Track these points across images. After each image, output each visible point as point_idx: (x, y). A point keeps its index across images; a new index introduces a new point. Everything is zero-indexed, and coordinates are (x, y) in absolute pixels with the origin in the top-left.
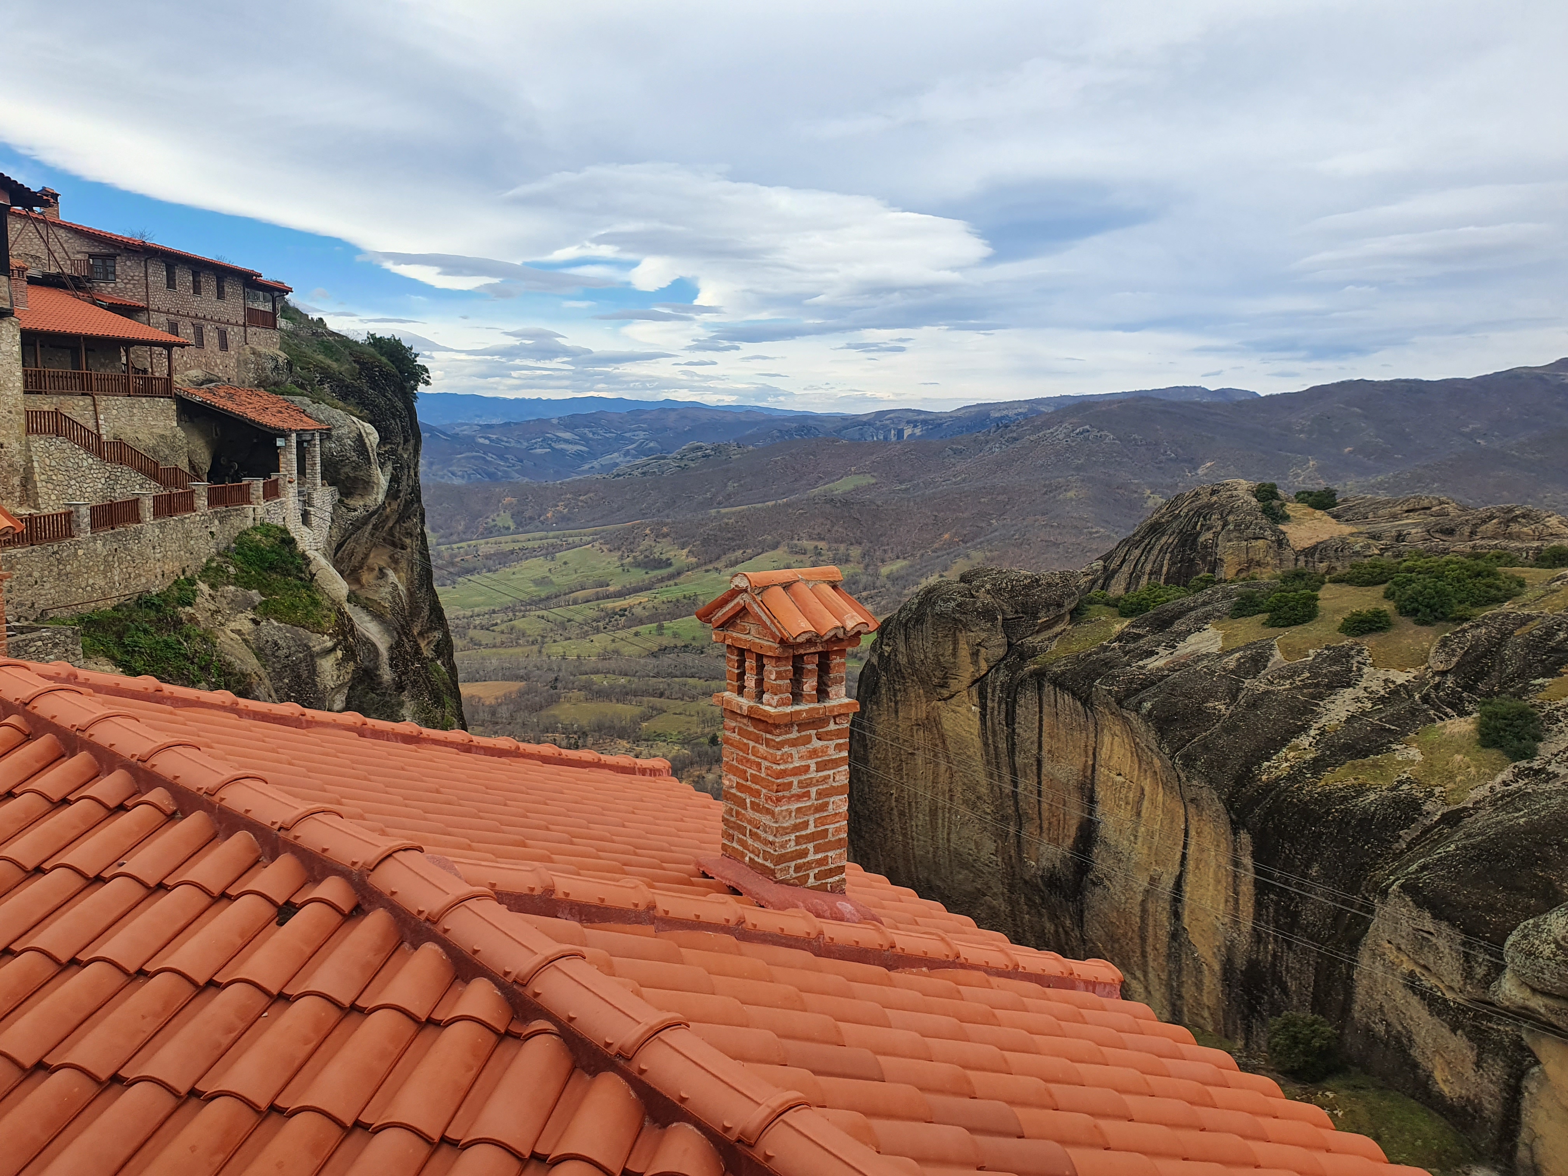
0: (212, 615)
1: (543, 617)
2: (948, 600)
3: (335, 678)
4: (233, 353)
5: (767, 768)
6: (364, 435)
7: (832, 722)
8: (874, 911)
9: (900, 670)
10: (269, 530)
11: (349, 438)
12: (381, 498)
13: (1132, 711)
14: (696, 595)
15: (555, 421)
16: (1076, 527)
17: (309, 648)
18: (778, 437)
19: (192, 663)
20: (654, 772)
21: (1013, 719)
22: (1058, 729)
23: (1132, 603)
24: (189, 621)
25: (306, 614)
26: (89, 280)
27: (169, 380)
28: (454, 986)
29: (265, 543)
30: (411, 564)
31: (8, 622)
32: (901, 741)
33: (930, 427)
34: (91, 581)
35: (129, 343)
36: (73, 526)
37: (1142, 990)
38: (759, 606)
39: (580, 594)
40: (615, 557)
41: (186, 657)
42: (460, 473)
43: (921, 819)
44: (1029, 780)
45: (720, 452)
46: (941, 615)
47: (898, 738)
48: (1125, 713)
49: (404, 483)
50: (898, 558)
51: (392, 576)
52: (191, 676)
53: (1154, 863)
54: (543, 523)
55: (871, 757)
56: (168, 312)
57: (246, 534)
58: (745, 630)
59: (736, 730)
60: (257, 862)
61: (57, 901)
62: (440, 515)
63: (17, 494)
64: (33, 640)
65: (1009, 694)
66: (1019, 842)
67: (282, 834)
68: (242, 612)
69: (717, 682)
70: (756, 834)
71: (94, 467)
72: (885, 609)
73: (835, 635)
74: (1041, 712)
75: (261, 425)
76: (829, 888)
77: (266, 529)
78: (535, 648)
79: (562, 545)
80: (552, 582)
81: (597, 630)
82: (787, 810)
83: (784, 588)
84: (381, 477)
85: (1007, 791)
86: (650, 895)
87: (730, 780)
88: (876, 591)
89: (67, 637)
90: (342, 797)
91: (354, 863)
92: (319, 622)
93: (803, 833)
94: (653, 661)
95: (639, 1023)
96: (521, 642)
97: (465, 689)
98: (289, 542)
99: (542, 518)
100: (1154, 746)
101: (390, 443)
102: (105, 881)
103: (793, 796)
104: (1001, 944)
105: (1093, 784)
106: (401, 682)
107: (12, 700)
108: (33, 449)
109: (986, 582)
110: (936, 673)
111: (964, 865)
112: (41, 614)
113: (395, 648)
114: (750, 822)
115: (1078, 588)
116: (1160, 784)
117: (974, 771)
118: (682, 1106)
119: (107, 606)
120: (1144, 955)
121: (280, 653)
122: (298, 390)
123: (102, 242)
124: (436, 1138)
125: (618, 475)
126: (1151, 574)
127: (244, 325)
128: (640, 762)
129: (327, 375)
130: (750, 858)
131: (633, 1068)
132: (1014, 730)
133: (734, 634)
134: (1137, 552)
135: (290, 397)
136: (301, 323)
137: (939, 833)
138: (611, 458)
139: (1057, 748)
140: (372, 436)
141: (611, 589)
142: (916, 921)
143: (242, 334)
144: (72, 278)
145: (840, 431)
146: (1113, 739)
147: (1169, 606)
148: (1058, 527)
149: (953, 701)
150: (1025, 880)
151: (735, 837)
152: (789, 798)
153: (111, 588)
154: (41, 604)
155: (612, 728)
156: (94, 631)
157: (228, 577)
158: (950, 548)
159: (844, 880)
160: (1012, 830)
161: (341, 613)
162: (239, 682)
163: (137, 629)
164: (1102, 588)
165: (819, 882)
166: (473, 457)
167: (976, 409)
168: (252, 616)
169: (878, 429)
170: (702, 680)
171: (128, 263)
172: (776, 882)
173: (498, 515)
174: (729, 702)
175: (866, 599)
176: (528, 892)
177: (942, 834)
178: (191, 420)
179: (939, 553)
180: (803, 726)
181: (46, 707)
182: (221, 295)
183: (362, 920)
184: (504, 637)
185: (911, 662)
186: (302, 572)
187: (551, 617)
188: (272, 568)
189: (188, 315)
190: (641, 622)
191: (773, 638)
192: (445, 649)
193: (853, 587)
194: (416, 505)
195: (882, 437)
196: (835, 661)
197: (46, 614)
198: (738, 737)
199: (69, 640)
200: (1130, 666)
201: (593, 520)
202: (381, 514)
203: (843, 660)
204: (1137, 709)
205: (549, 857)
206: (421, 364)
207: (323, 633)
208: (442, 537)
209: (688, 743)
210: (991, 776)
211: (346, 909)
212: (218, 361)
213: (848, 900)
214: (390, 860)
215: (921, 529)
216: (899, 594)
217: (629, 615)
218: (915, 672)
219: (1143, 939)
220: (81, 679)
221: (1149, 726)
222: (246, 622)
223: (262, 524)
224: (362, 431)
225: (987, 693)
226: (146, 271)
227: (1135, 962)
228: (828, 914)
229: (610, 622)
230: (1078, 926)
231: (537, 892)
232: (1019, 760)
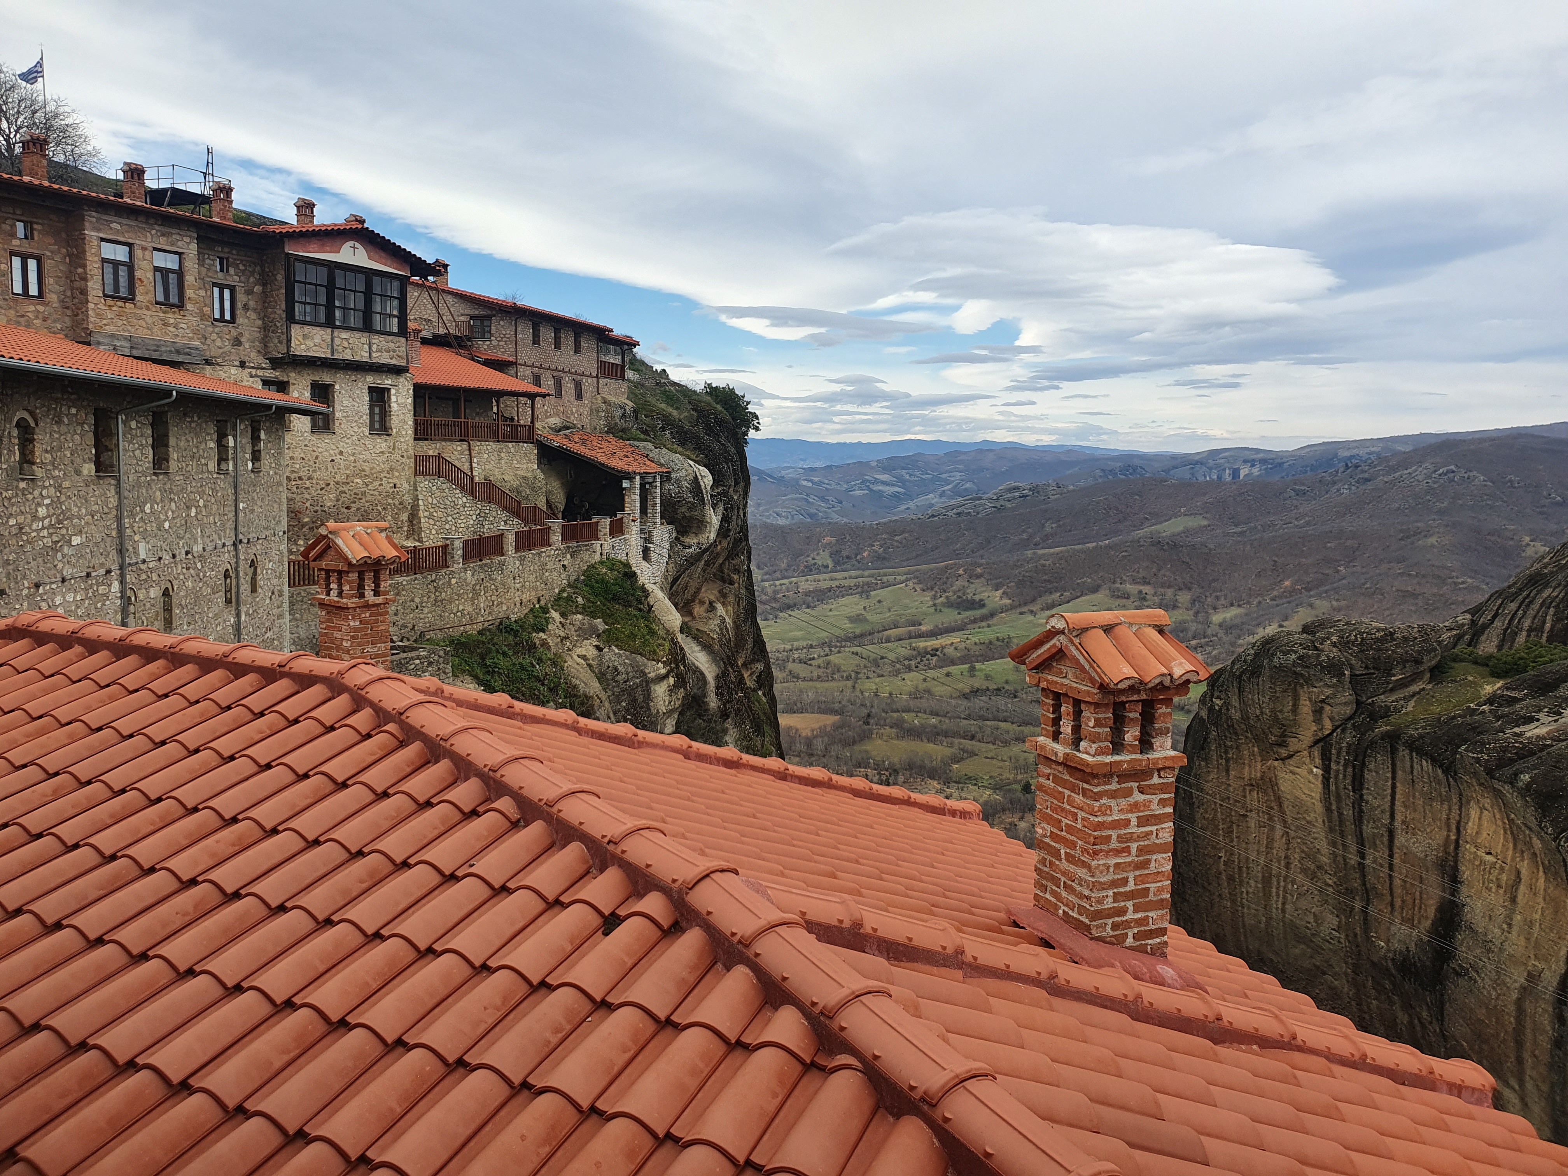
0: (562, 641)
1: (857, 654)
2: (1288, 652)
3: (667, 703)
4: (586, 402)
5: (1083, 819)
6: (700, 478)
7: (1156, 774)
8: (1199, 979)
9: (1233, 726)
10: (613, 565)
11: (686, 480)
12: (713, 536)
13: (1505, 783)
14: (1009, 638)
15: (874, 464)
16: (1439, 577)
17: (645, 674)
18: (1101, 477)
19: (543, 684)
20: (964, 814)
21: (1361, 784)
22: (1414, 797)
23: (1505, 663)
24: (542, 646)
25: (644, 643)
26: (469, 339)
27: (532, 427)
28: (763, 1011)
29: (611, 576)
30: (738, 598)
31: (392, 641)
32: (1231, 802)
33: (1270, 466)
34: (461, 608)
35: (500, 394)
36: (448, 557)
37: (1517, 1101)
38: (1077, 648)
39: (893, 632)
40: (927, 597)
41: (538, 679)
42: (784, 514)
43: (1254, 885)
44: (1379, 852)
45: (1038, 492)
46: (1280, 668)
47: (1229, 798)
48: (1497, 785)
49: (734, 523)
50: (1232, 605)
51: (721, 610)
52: (541, 697)
53: (1532, 956)
54: (859, 562)
55: (1198, 816)
56: (533, 366)
57: (594, 567)
58: (1062, 673)
59: (1051, 778)
60: (587, 872)
61: (418, 894)
62: (765, 553)
63: (405, 529)
64: (412, 658)
65: (1357, 756)
66: (1365, 919)
67: (611, 847)
68: (588, 639)
69: (1032, 728)
70: (1071, 886)
71: (467, 505)
72: (1217, 659)
73: (1161, 683)
74: (1394, 778)
75: (610, 468)
76: (1149, 950)
77: (611, 563)
78: (849, 683)
79: (877, 584)
80: (866, 620)
81: (909, 669)
82: (1104, 865)
83: (1105, 631)
84: (714, 517)
85: (1353, 862)
86: (959, 939)
87: (1043, 828)
88: (1207, 640)
89: (440, 657)
90: (667, 816)
91: (674, 881)
92: (655, 651)
93: (1122, 890)
94: (965, 703)
95: (945, 1069)
96: (836, 676)
97: (784, 720)
98: (631, 576)
99: (858, 557)
100: (1533, 822)
101: (723, 486)
102: (458, 879)
103: (1111, 850)
104: (1344, 1030)
105: (1456, 862)
106: (726, 710)
107: (390, 710)
108: (419, 489)
109: (1332, 634)
110: (1273, 731)
111: (1301, 939)
112: (420, 636)
113: (721, 677)
114: (1064, 874)
115: (1440, 643)
116: (1541, 868)
117: (1315, 839)
118: (987, 1161)
119: (473, 630)
120: (1520, 1061)
121: (619, 678)
122: (642, 436)
123: (481, 305)
124: (742, 1160)
125: (933, 516)
126: (1530, 630)
127: (597, 377)
128: (950, 803)
129: (668, 422)
130: (1064, 911)
131: (937, 1115)
132: (1361, 796)
133: (1050, 677)
134: (1513, 606)
135: (635, 443)
136: (646, 374)
137: (1273, 902)
138: (927, 499)
139: (1413, 819)
140: (707, 479)
141: (923, 628)
142: (1245, 994)
143: (595, 384)
144: (456, 337)
145: (1169, 470)
146: (1481, 813)
147: (1554, 667)
148: (1417, 576)
149: (1291, 761)
150: (1372, 961)
151: (1049, 889)
152: (1108, 852)
153: (478, 614)
154: (420, 627)
155: (922, 767)
156: (462, 652)
157: (577, 607)
158: (1291, 596)
159: (1166, 943)
160: (1358, 905)
161: (674, 643)
162: (582, 704)
163: (498, 652)
164: (1469, 645)
165: (1138, 943)
166: (796, 499)
167: (1322, 448)
168: (596, 643)
169: (1211, 469)
170: (1015, 725)
171: (502, 323)
172: (1091, 939)
173: (818, 554)
174: (1043, 747)
175: (1195, 648)
176: (837, 924)
177: (1276, 903)
178: (549, 463)
179: (1281, 602)
180: (1124, 777)
181: (419, 718)
182: (577, 350)
183: (680, 936)
184: (820, 672)
185: (1245, 718)
186: (641, 604)
187: (865, 653)
188: (615, 599)
189: (549, 369)
190: (953, 663)
191: (1092, 683)
192: (766, 680)
193: (1181, 635)
194: (743, 544)
195: (1215, 477)
196: (1160, 711)
197: (424, 636)
198: (1053, 785)
199: (441, 660)
200: (1504, 732)
201: (907, 560)
202: (713, 551)
203: (1169, 710)
204: (1512, 781)
205: (859, 891)
206: (752, 411)
207: (658, 661)
208: (766, 574)
209: (1000, 789)
210: (1334, 844)
211: (665, 924)
212: (574, 410)
213: (1170, 965)
214: (708, 880)
215: (1258, 575)
216: (1233, 644)
217: (941, 655)
218: (1250, 728)
219: (1519, 1044)
220: (446, 694)
221: (1527, 801)
222: (591, 648)
223: (607, 559)
224: (698, 474)
225: (1331, 754)
226: (516, 330)
227: (1508, 1067)
228: (1147, 977)
229: (922, 661)
230: (1437, 1019)
231: (846, 924)
232: (1368, 829)
